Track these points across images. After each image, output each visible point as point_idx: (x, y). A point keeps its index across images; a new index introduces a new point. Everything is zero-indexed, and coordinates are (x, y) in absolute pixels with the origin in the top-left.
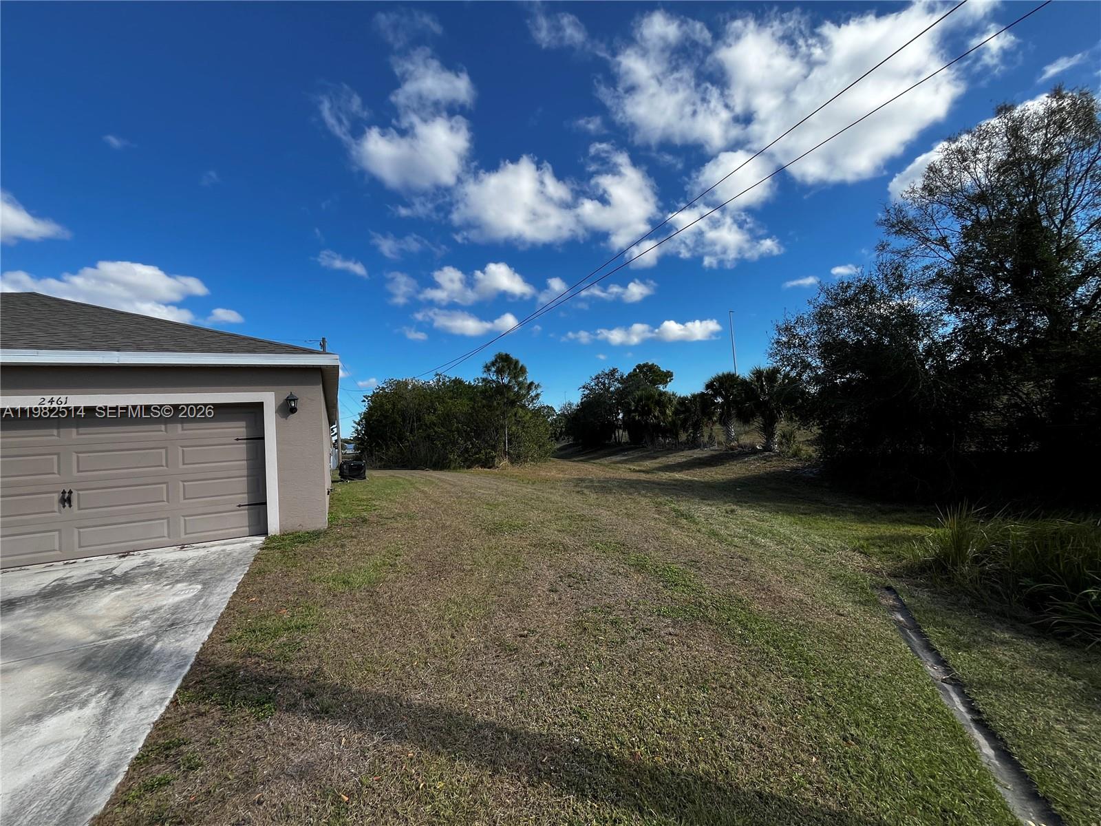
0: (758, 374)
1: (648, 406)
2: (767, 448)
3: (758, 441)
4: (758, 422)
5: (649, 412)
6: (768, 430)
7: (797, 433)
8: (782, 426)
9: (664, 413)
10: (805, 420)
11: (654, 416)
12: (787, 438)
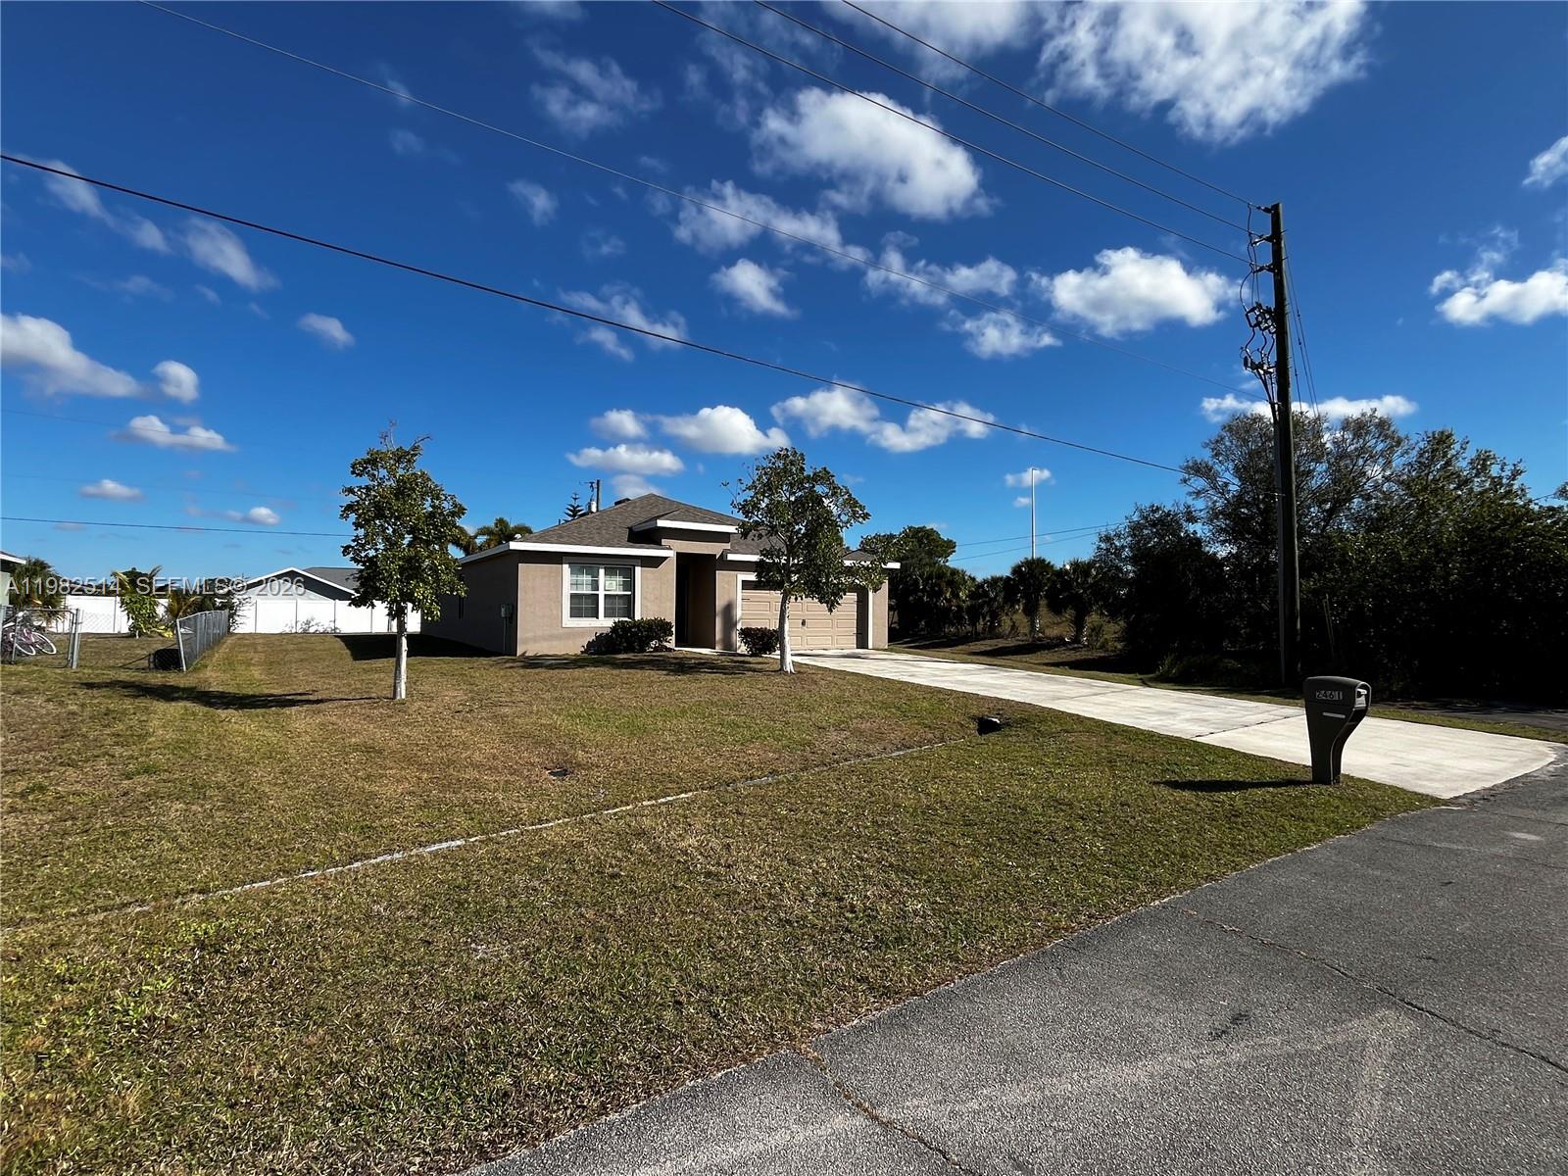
0: (1076, 565)
1: (939, 585)
2: (1076, 640)
3: (1066, 631)
4: (1069, 614)
5: (940, 593)
6: (1078, 623)
7: (1105, 628)
8: (1093, 619)
9: (957, 596)
10: (1113, 616)
11: (946, 598)
12: (1096, 630)
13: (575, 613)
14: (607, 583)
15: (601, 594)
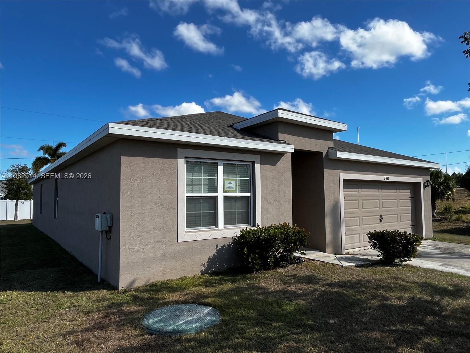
13: (192, 221)
14: (227, 182)
15: (221, 195)
